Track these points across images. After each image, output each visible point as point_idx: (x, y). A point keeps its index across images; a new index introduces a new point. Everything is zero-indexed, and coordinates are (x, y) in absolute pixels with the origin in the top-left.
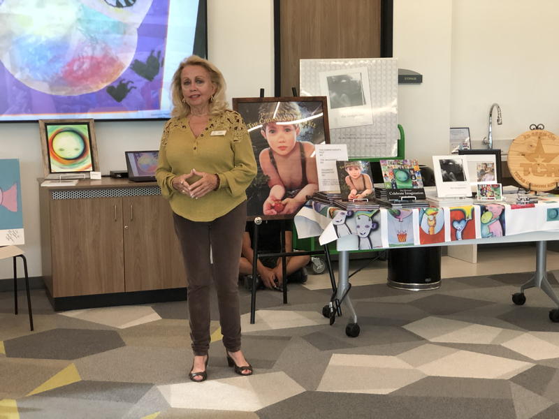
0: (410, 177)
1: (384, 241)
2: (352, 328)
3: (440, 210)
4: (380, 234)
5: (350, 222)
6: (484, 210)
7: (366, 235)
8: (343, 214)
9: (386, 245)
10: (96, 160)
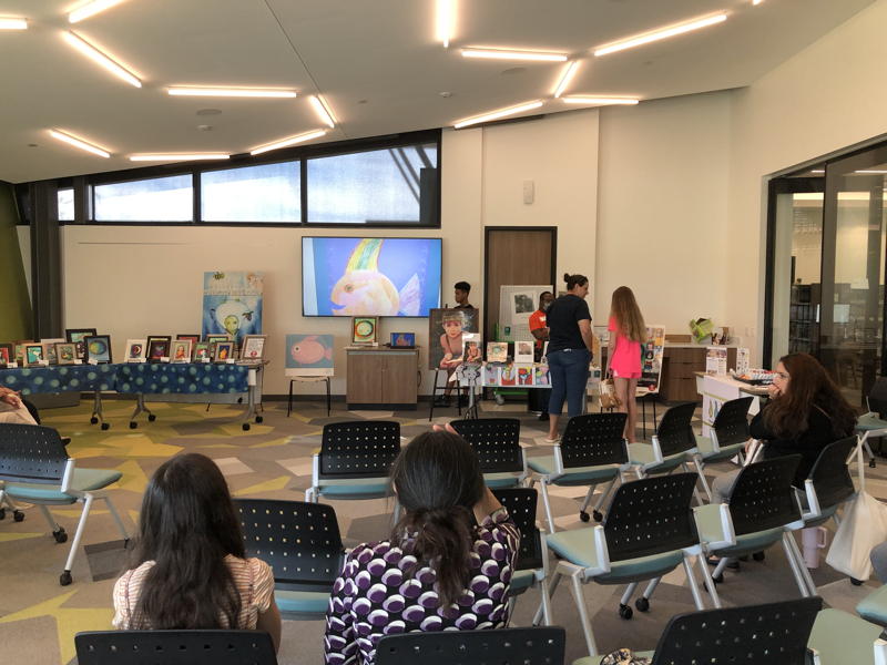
1: (483, 382)
4: (481, 379)
5: (465, 372)
6: (537, 370)
7: (473, 379)
9: (483, 385)
10: (377, 336)
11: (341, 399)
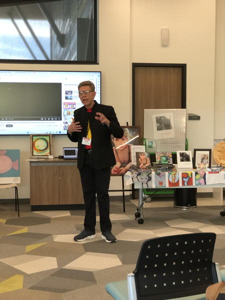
0: (167, 159)
1: (153, 184)
2: (141, 221)
5: (139, 177)
7: (146, 182)
8: (136, 173)
9: (154, 187)
10: (52, 150)
11: (26, 202)
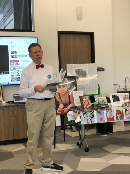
1: (96, 121)
2: (86, 149)
3: (113, 111)
4: (94, 119)
6: (126, 110)
7: (90, 119)
8: (82, 113)
9: (96, 122)
10: (4, 98)
